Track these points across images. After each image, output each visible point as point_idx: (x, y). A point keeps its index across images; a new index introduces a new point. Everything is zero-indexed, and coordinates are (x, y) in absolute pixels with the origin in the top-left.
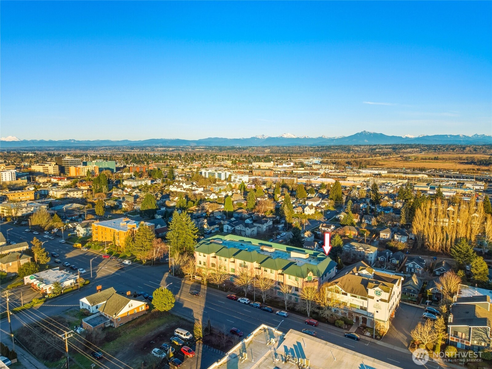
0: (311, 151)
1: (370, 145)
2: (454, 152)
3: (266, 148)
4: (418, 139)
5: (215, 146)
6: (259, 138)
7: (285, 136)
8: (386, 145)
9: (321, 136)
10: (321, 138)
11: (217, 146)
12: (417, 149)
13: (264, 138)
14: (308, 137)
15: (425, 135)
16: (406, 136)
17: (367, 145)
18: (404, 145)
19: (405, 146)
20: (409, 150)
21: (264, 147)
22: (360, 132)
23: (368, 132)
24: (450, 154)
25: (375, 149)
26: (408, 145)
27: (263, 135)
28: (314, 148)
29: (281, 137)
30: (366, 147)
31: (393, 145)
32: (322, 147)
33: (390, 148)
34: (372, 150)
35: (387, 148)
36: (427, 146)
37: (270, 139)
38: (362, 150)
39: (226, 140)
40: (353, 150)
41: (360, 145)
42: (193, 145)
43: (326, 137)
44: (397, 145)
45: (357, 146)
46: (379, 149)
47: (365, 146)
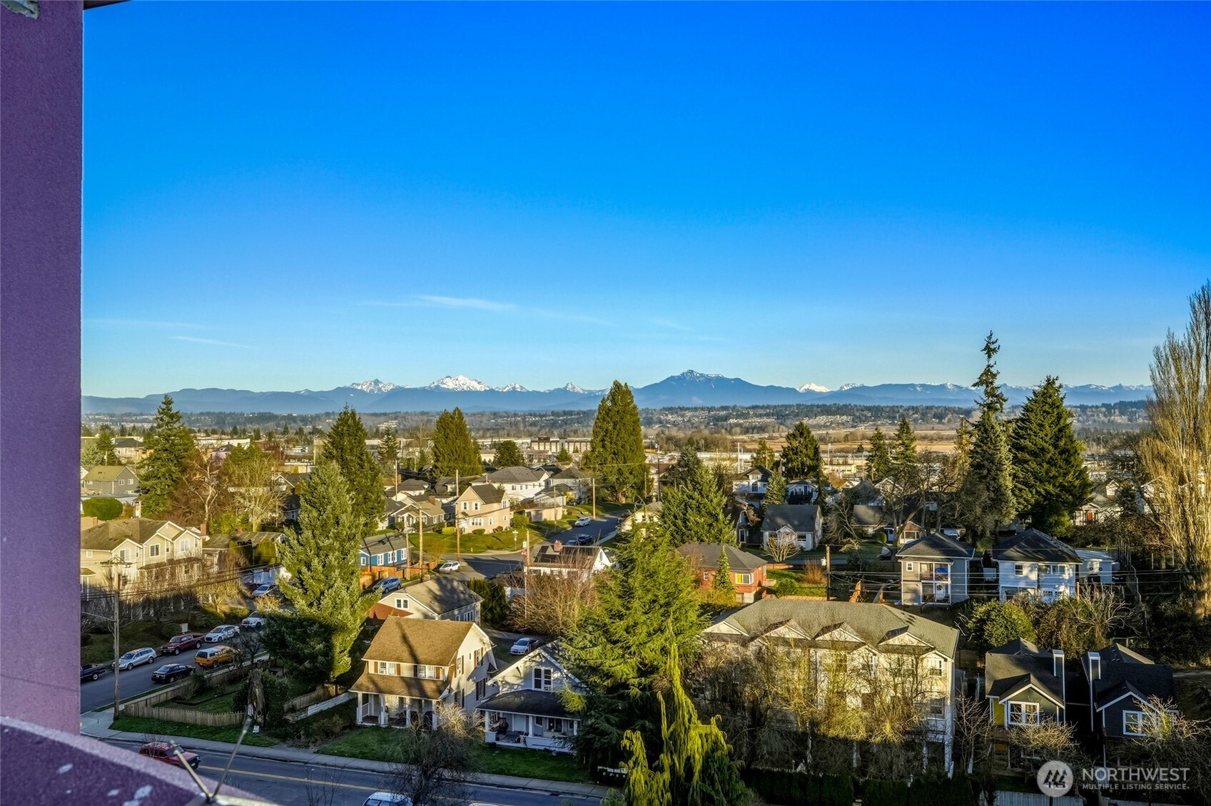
0: (533, 424)
1: (710, 409)
2: (943, 424)
3: (382, 419)
4: (840, 394)
5: (202, 414)
6: (361, 391)
7: (450, 385)
8: (754, 407)
9: (562, 386)
10: (562, 393)
11: (208, 414)
12: (845, 418)
13: (380, 389)
14: (522, 388)
15: (858, 385)
16: (806, 387)
17: (703, 409)
18: (807, 406)
19: (811, 411)
20: (822, 419)
21: (376, 415)
22: (677, 373)
23: (702, 375)
24: (933, 429)
25: (726, 418)
26: (818, 406)
27: (377, 382)
28: (541, 416)
29: (438, 387)
30: (697, 413)
31: (775, 407)
32: (565, 413)
33: (768, 415)
34: (717, 419)
35: (761, 416)
36: (869, 409)
37: (400, 393)
38: (689, 421)
39: (246, 396)
40: (660, 422)
41: (682, 409)
42: (119, 411)
43: (578, 389)
44: (786, 407)
45: (671, 410)
46: (738, 417)
47: (696, 409)
